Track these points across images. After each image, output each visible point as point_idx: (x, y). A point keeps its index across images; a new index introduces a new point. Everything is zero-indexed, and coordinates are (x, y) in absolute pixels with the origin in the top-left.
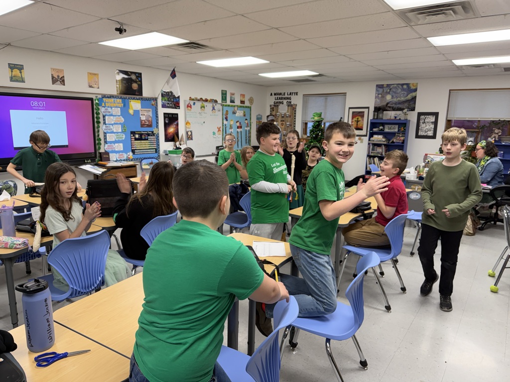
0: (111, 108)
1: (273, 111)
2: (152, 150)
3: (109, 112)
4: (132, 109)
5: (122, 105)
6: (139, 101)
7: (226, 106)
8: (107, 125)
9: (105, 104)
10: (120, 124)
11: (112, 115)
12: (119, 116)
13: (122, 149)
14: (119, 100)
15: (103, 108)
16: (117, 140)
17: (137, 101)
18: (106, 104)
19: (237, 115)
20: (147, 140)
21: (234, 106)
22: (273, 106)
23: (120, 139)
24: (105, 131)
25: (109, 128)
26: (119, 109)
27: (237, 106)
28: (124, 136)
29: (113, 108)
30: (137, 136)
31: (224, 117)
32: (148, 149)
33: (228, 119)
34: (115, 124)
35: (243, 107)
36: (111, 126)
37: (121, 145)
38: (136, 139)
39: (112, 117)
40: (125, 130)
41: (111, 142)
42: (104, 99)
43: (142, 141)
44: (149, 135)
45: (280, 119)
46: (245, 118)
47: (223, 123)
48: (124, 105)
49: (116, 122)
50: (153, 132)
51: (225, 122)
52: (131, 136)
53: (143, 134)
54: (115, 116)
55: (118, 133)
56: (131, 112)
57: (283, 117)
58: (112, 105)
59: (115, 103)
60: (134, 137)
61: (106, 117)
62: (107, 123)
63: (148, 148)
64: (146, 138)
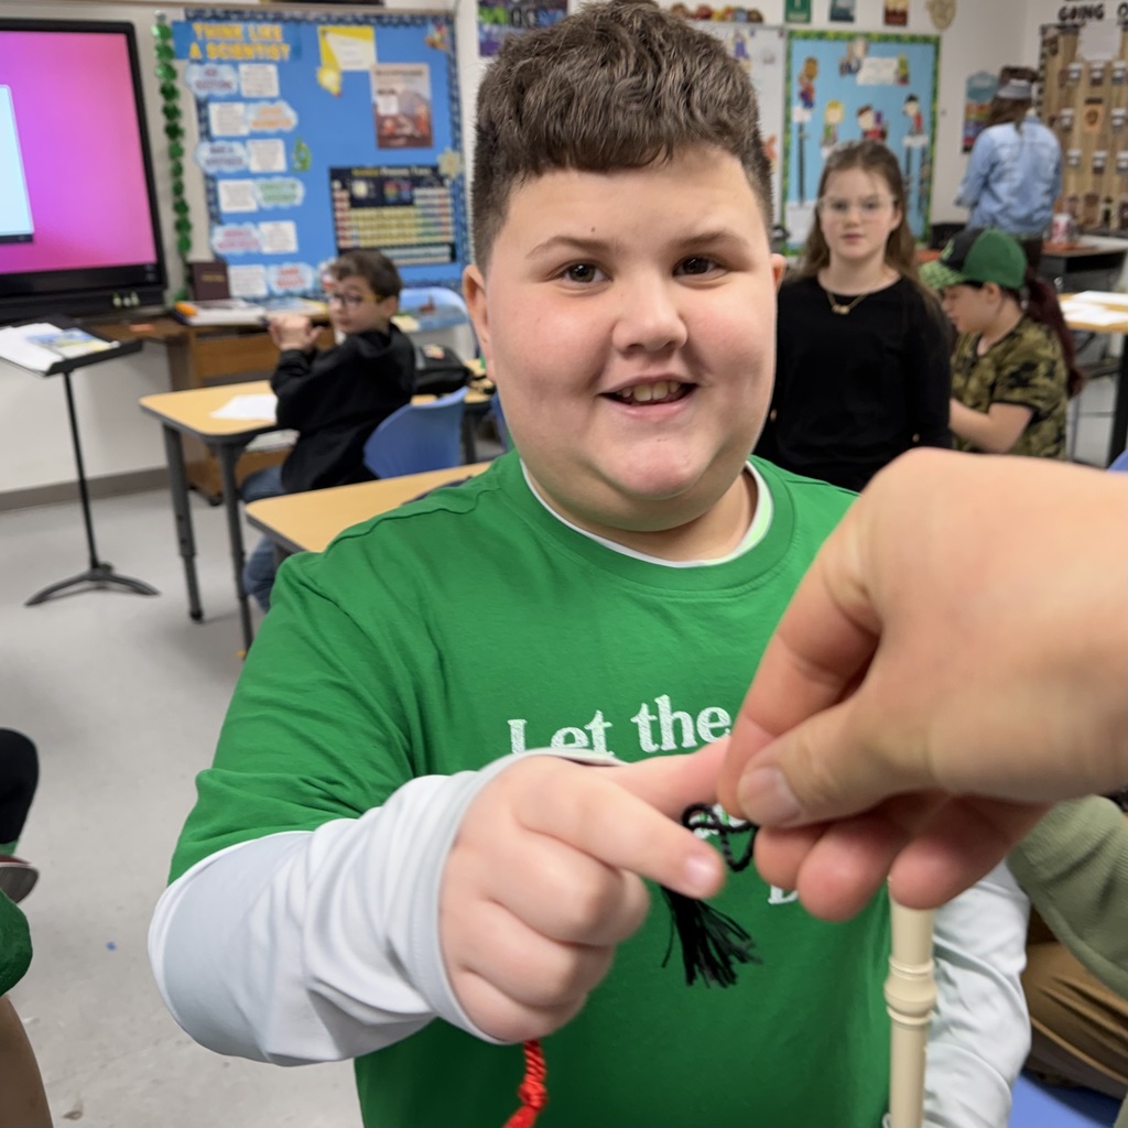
0: (235, 64)
1: (1055, 52)
2: (433, 250)
3: (226, 85)
4: (334, 66)
5: (286, 50)
6: (369, 31)
7: (806, 36)
8: (218, 144)
9: (203, 50)
10: (280, 135)
11: (237, 98)
12: (272, 100)
13: (292, 247)
14: (272, 31)
15: (196, 68)
16: (268, 205)
17: (355, 29)
18: (210, 47)
19: (862, 77)
20: (409, 203)
21: (851, 38)
22: (1052, 33)
23: (284, 204)
24: (212, 170)
25: (227, 155)
26: (272, 69)
27: (867, 36)
28: (300, 191)
29: (243, 68)
30: (361, 189)
31: (796, 89)
32: (411, 246)
33: (817, 97)
34: (254, 136)
35: (898, 39)
36: (237, 146)
37: (289, 228)
38: (356, 203)
39: (239, 107)
40: (303, 162)
41: (240, 218)
42: (198, 27)
43: (387, 212)
44: (416, 181)
45: (1082, 92)
46: (907, 91)
47: (787, 119)
48: (297, 52)
49: (258, 129)
50: (435, 169)
51: (799, 113)
52: (332, 190)
53: (388, 179)
54: (255, 100)
55: (268, 175)
56: (329, 79)
57: (1096, 82)
58: (236, 52)
59: (248, 41)
60: (345, 195)
61: (214, 109)
62: (216, 130)
63: (415, 240)
64: (405, 195)
